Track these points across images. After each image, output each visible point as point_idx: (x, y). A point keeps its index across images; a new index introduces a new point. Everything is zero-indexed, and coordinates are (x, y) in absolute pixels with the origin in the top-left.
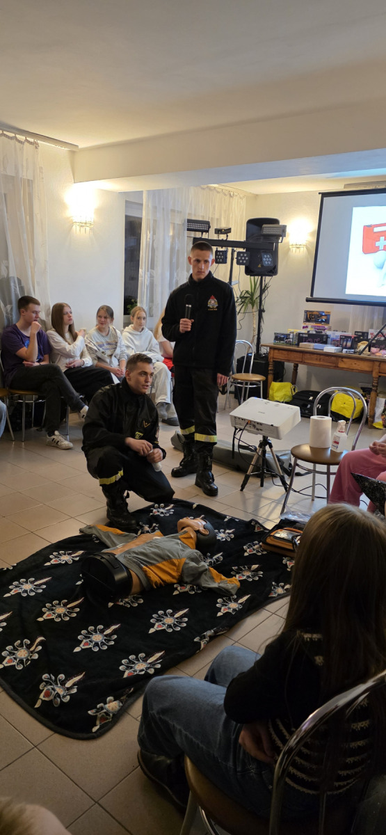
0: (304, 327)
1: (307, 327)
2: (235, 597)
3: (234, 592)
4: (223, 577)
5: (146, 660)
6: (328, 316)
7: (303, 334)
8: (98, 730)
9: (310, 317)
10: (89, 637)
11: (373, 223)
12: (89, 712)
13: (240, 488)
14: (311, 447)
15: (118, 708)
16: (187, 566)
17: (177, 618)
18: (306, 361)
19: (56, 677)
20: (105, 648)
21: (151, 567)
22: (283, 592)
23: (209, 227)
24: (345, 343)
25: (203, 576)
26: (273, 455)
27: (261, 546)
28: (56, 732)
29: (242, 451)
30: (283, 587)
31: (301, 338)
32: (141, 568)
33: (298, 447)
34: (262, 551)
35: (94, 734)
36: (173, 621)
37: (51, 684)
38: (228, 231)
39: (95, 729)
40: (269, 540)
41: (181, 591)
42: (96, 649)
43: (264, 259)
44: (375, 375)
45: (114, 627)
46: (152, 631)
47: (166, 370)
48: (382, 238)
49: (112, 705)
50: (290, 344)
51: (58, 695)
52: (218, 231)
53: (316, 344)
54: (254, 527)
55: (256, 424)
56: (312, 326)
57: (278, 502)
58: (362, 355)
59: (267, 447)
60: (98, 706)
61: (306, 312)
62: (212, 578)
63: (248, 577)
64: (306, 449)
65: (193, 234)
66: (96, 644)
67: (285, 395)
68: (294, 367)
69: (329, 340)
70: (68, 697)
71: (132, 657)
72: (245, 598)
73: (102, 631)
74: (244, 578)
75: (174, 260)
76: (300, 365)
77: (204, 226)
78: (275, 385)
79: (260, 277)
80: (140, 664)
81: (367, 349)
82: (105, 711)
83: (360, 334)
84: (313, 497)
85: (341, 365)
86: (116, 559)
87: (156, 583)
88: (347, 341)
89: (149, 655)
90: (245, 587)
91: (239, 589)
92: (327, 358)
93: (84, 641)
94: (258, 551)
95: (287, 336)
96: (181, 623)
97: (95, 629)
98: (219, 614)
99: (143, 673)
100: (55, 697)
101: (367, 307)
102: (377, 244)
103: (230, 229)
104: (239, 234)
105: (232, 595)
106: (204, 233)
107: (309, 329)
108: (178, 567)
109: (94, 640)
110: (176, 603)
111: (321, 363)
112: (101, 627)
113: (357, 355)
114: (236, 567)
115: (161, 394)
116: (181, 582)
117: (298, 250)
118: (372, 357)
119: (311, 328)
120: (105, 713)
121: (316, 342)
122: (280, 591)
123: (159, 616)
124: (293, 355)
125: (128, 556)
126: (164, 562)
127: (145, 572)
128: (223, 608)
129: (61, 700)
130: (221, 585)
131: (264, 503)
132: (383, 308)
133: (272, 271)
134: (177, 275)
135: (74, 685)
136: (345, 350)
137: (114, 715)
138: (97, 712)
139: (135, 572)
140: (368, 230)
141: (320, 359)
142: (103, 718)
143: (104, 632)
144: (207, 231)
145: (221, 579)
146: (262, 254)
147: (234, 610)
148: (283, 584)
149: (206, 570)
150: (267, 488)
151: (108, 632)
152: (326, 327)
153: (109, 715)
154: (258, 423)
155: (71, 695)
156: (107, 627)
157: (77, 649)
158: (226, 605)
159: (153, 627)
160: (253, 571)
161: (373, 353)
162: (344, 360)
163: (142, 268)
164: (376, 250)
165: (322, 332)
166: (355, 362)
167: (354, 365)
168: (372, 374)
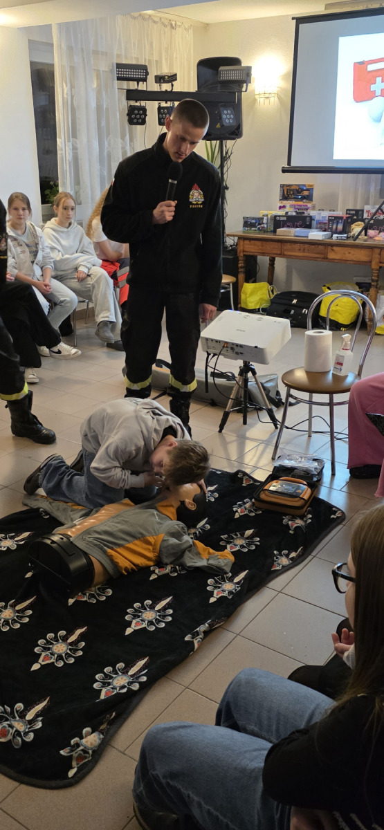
0: (280, 208)
1: (284, 207)
2: (230, 574)
3: (228, 569)
4: (211, 551)
5: (127, 672)
6: (310, 190)
7: (279, 216)
8: (75, 774)
9: (289, 193)
10: (49, 649)
11: (366, 59)
12: (62, 752)
13: (218, 429)
14: (308, 373)
15: (98, 741)
16: (165, 544)
17: (159, 611)
18: (286, 253)
19: (12, 708)
20: (72, 661)
21: (118, 550)
22: (288, 563)
23: (147, 74)
24: (334, 226)
25: (187, 553)
26: (257, 383)
27: (253, 504)
28: (22, 782)
29: (219, 381)
30: (287, 556)
31: (277, 223)
32: (105, 552)
33: (291, 372)
34: (256, 510)
35: (72, 780)
36: (154, 616)
37: (7, 720)
38: (173, 78)
39: (71, 773)
40: (263, 496)
41: (159, 574)
42: (60, 664)
43: (224, 116)
44: (374, 266)
45: (79, 632)
46: (129, 631)
47: (106, 278)
48: (379, 79)
49: (91, 739)
50: (264, 231)
51: (18, 733)
52: (160, 79)
53: (298, 229)
54: (242, 479)
55: (235, 347)
56: (291, 206)
57: (266, 443)
58: (357, 241)
59: (250, 374)
60: (72, 742)
61: (282, 186)
62: (198, 554)
63: (242, 546)
64: (300, 375)
65: (125, 85)
66: (60, 657)
67: (261, 299)
68: (270, 260)
69: (314, 223)
70: (32, 735)
71: (108, 669)
72: (242, 575)
73: (65, 639)
74: (238, 548)
75: (103, 123)
76: (277, 259)
77: (140, 72)
78: (248, 287)
79: (218, 141)
80: (119, 678)
81: (363, 232)
82: (81, 748)
83: (354, 212)
84: (310, 433)
85: (331, 256)
86: (72, 542)
87: (126, 569)
88: (338, 223)
89: (129, 665)
90: (241, 561)
91: (234, 564)
92: (313, 247)
93: (44, 654)
94: (250, 511)
95: (260, 221)
96: (164, 616)
97: (56, 636)
98: (212, 600)
99: (125, 690)
100: (14, 737)
101: (361, 175)
102: (373, 88)
103: (176, 75)
104: (187, 83)
105: (226, 573)
106: (141, 83)
107: (286, 210)
108: (154, 546)
109: (56, 651)
110: (155, 591)
111: (306, 254)
112: (63, 633)
113: (351, 241)
114: (226, 536)
115: (102, 311)
116: (159, 563)
117: (267, 101)
118: (370, 242)
119: (290, 208)
120: (82, 750)
121: (297, 227)
122: (284, 561)
123: (136, 610)
124: (269, 247)
125: (87, 537)
126: (136, 542)
127: (111, 558)
128: (215, 592)
129: (22, 740)
130: (211, 562)
131: (249, 445)
132: (379, 176)
133: (236, 132)
134: (109, 144)
135: (37, 715)
136: (335, 236)
137: (93, 752)
138: (72, 751)
139: (96, 557)
140: (360, 67)
141: (304, 250)
142: (80, 758)
143: (67, 639)
144: (145, 80)
145: (209, 553)
146: (221, 109)
147: (230, 593)
148: (285, 552)
149: (191, 546)
150: (252, 426)
151: (72, 639)
152: (309, 205)
153: (88, 753)
154: (237, 345)
155: (35, 732)
156: (70, 633)
157: (36, 667)
158: (219, 588)
159: (130, 627)
160: (247, 538)
161: (371, 238)
162: (335, 248)
163: (60, 138)
164: (370, 96)
165: (304, 213)
166: (349, 251)
167: (347, 255)
168: (371, 265)
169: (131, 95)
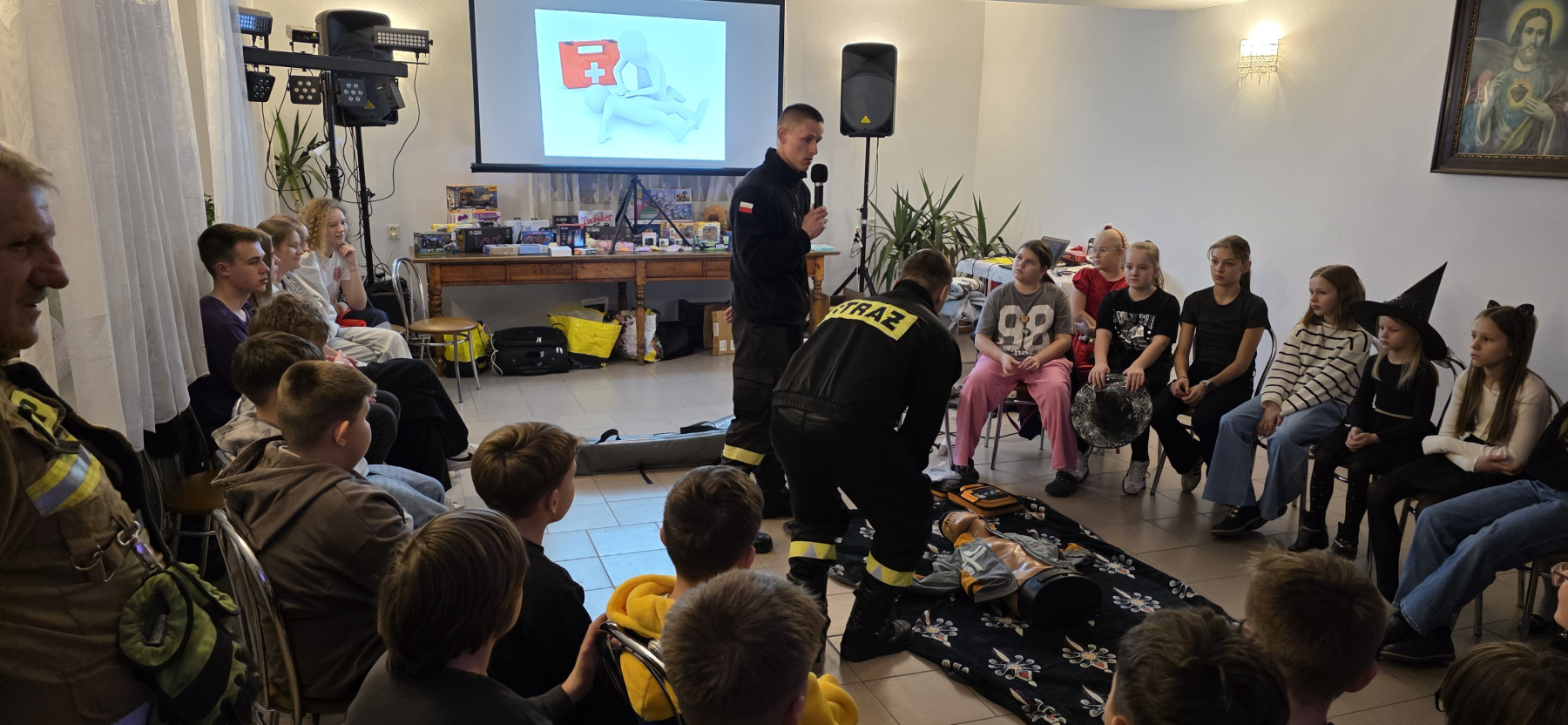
0: (460, 218)
1: (466, 217)
6: (492, 193)
11: (574, 39)
18: (515, 278)
23: (269, 25)
44: (640, 281)
48: (594, 65)
50: (452, 251)
56: (475, 215)
58: (614, 254)
69: (515, 238)
85: (581, 275)
92: (554, 266)
95: (440, 238)
102: (587, 73)
106: (257, 38)
111: (545, 276)
113: (607, 255)
121: (500, 243)
124: (484, 272)
133: (389, 117)
141: (541, 271)
144: (266, 34)
152: (497, 213)
162: (585, 265)
164: (587, 83)
165: (492, 224)
166: (606, 267)
167: (605, 272)
168: (635, 283)
169: (251, 55)
